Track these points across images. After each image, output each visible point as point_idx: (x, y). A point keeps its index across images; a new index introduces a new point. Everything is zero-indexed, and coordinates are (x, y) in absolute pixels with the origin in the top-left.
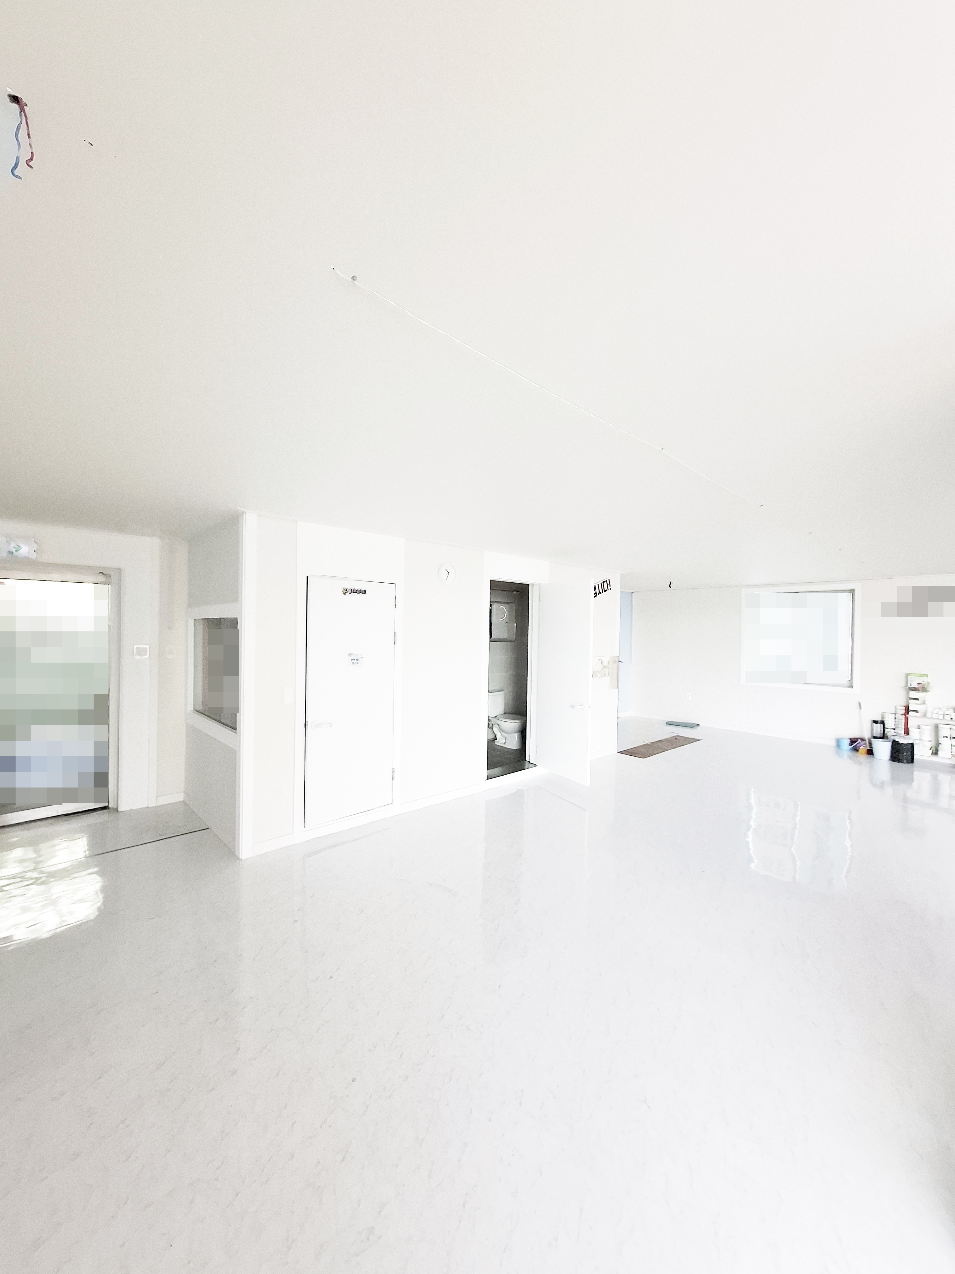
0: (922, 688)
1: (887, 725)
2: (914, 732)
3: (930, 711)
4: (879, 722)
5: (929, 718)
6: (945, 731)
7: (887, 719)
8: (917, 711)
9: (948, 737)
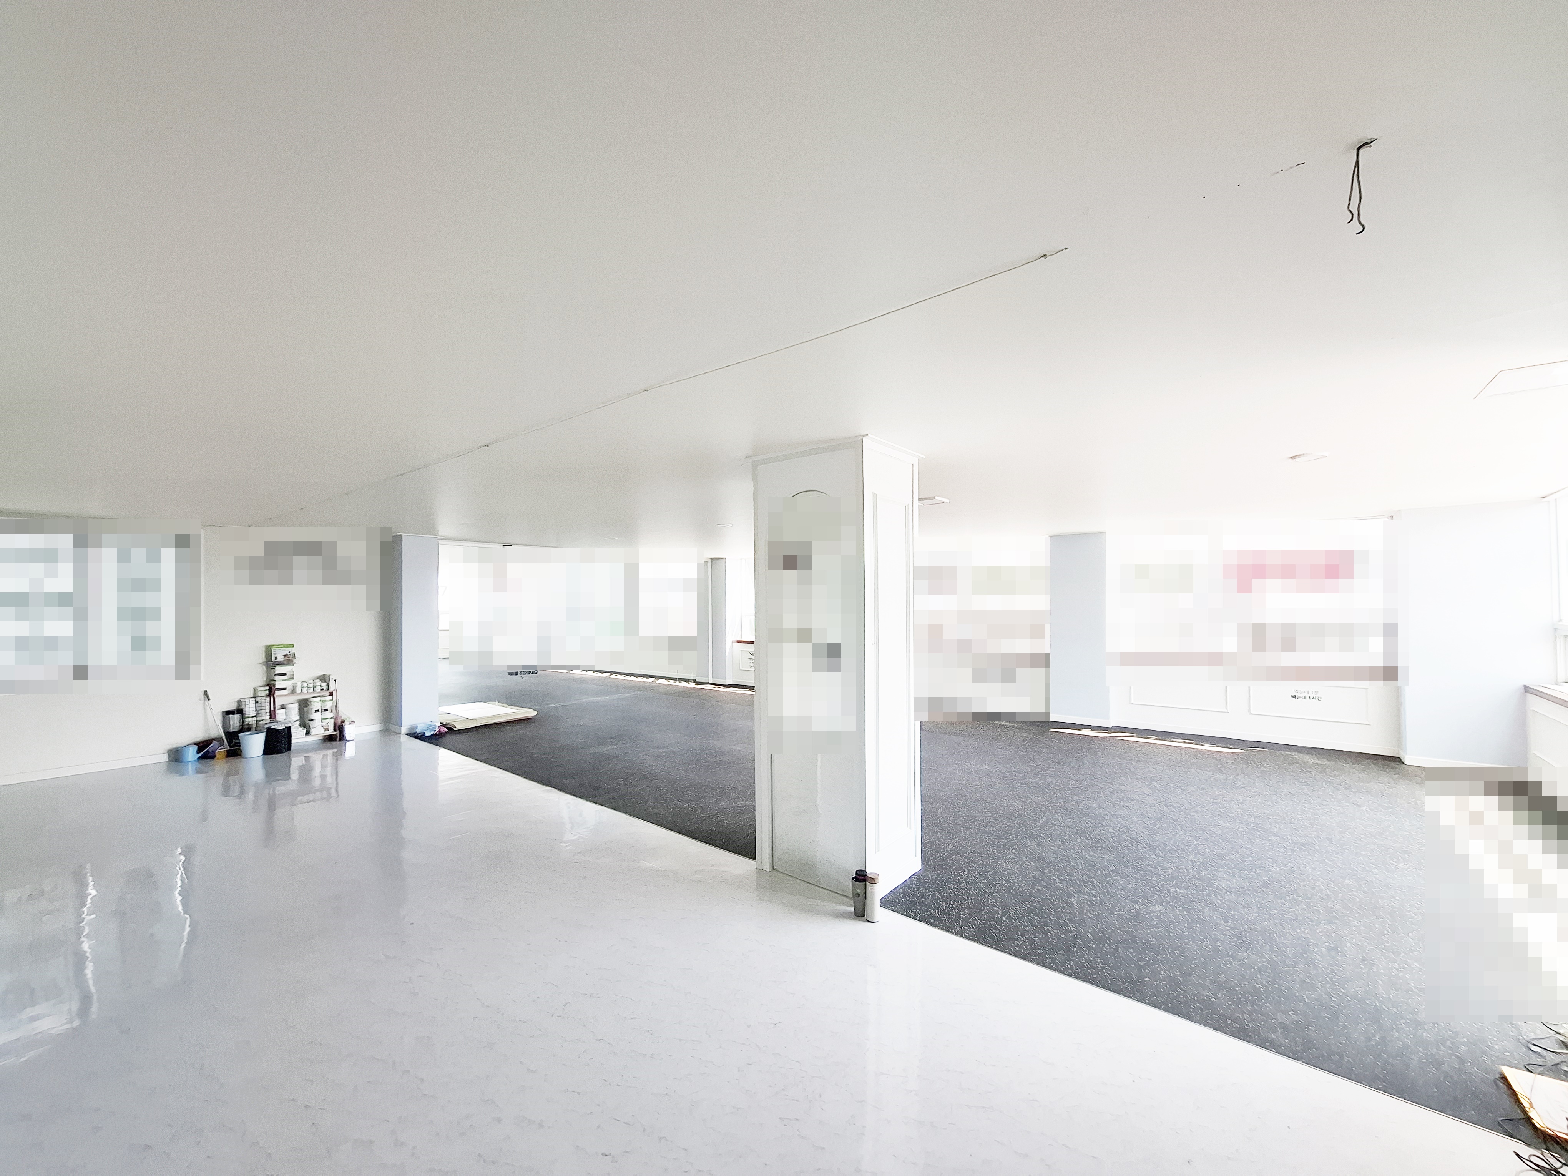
0: (289, 660)
1: (247, 713)
2: (280, 715)
3: (299, 685)
4: (236, 712)
5: (298, 694)
6: (316, 704)
7: (247, 706)
8: (285, 689)
9: (320, 710)
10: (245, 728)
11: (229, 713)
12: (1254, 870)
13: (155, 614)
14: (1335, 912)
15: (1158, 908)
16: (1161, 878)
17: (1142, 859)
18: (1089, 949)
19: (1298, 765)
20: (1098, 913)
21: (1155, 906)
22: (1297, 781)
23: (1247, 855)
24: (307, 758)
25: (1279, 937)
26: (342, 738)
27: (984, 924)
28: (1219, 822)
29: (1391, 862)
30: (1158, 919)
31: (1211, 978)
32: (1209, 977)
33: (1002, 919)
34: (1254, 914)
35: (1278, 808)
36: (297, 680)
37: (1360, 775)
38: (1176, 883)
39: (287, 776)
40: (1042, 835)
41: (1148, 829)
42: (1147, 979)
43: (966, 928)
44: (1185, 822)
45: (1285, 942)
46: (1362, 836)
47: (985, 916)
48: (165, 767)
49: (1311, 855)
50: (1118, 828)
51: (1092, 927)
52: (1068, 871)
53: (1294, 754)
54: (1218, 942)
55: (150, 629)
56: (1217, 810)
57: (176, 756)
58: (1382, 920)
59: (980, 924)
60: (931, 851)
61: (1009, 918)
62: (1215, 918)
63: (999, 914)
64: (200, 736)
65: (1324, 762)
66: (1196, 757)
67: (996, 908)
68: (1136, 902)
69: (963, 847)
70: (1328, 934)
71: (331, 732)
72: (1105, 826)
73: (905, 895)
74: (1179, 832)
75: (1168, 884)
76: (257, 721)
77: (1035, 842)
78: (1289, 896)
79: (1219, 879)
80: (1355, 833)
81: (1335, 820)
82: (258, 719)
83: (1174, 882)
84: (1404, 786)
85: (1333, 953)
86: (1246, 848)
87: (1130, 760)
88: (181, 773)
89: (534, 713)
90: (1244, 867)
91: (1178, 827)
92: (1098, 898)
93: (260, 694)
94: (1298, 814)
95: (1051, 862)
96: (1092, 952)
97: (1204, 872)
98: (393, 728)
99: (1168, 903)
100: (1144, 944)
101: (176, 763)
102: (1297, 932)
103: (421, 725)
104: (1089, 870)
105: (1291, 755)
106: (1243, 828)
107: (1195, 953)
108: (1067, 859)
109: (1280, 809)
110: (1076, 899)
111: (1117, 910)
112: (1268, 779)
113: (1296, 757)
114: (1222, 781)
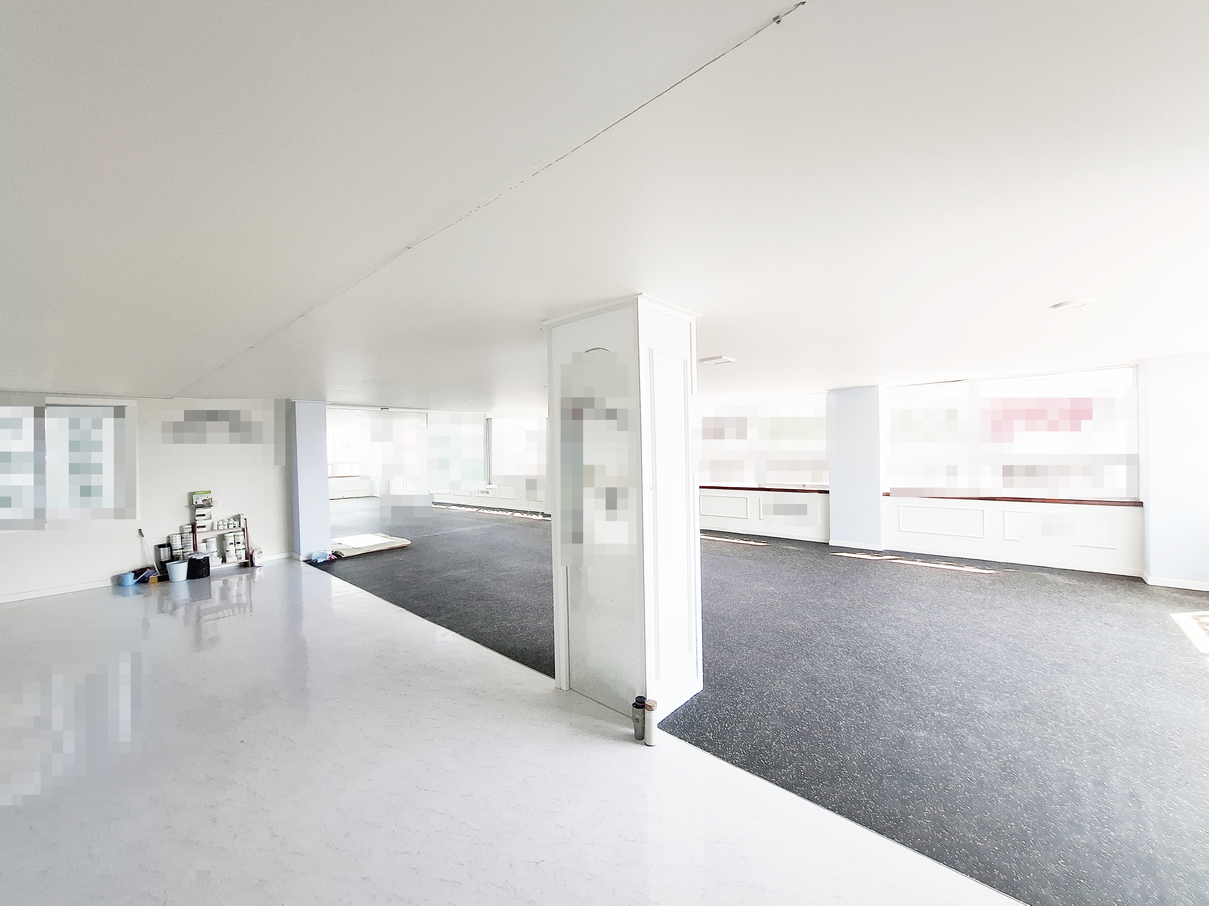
0: (208, 504)
1: (174, 546)
2: (202, 547)
3: (216, 523)
4: (166, 546)
5: (215, 530)
6: (230, 539)
7: (174, 541)
8: (204, 527)
9: (234, 543)
10: (173, 558)
11: (161, 546)
12: (1015, 693)
13: (98, 469)
14: (1098, 740)
15: (921, 734)
16: (926, 700)
17: (907, 679)
18: (854, 779)
19: (1050, 585)
20: (865, 738)
21: (919, 731)
22: (1051, 601)
23: (1007, 676)
24: (225, 582)
25: (1044, 769)
26: (253, 565)
27: (755, 749)
28: (980, 642)
29: (1148, 684)
30: (922, 746)
31: (976, 817)
32: (975, 816)
33: (772, 743)
34: (1018, 742)
35: (1035, 628)
36: (215, 519)
37: (1108, 595)
38: (940, 707)
39: (209, 596)
40: (816, 655)
41: (913, 648)
42: (911, 817)
43: (737, 753)
44: (947, 641)
45: (1050, 775)
46: (1117, 657)
47: (757, 740)
48: (111, 588)
49: (1069, 677)
50: (886, 648)
51: (858, 755)
52: (838, 692)
53: (1046, 574)
54: (983, 774)
55: (94, 480)
56: (978, 630)
57: (119, 581)
58: (1145, 749)
59: (751, 749)
60: (714, 670)
61: (779, 742)
62: (978, 745)
63: (769, 739)
64: (139, 565)
65: (1074, 582)
66: (956, 578)
67: (767, 732)
68: (901, 726)
69: (743, 666)
70: (1093, 766)
71: (243, 560)
72: (874, 646)
73: (684, 717)
74: (943, 652)
75: (932, 707)
76: (183, 552)
77: (810, 661)
78: (1051, 722)
79: (982, 702)
80: (1110, 654)
81: (1089, 641)
82: (184, 551)
83: (938, 705)
84: (1151, 606)
85: (1100, 789)
86: (1007, 669)
87: (898, 581)
88: (124, 595)
89: (409, 542)
90: (1005, 690)
91: (942, 647)
92: (865, 722)
93: (185, 531)
94: (1054, 634)
95: (822, 683)
96: (857, 783)
97: (966, 694)
98: (295, 555)
99: (932, 728)
100: (908, 774)
101: (120, 586)
102: (1061, 763)
103: (316, 553)
104: (858, 691)
105: (1043, 576)
106: (1002, 648)
107: (960, 786)
108: (837, 680)
109: (1036, 629)
110: (844, 722)
111: (882, 735)
112: (1023, 599)
113: (1048, 577)
114: (982, 601)
